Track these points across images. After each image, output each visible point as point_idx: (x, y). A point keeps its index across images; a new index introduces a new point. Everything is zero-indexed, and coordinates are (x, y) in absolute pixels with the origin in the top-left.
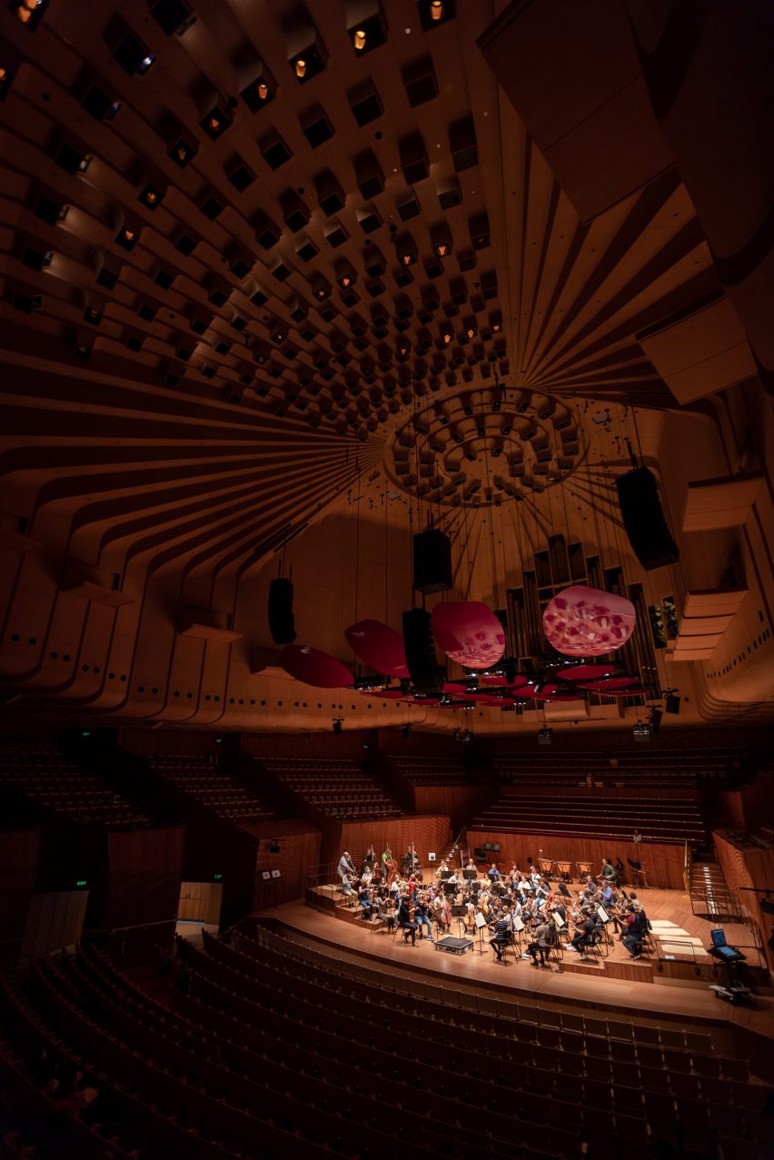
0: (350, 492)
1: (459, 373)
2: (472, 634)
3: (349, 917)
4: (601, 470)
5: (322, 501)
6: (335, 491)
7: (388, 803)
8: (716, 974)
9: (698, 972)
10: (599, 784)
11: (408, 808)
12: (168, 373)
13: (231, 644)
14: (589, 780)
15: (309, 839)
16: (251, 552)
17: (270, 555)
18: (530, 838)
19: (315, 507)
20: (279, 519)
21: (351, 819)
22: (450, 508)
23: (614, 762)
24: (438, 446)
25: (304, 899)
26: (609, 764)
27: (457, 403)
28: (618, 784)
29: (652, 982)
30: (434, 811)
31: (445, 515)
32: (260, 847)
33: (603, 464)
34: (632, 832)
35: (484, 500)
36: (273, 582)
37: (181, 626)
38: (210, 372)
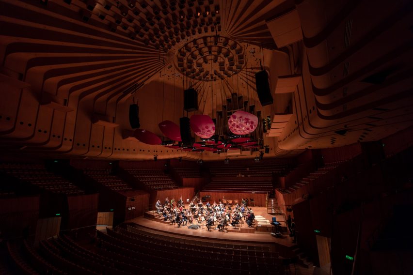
0: (161, 72)
1: (203, 29)
2: (204, 126)
3: (160, 221)
4: (251, 70)
5: (150, 75)
6: (155, 72)
7: (173, 184)
8: (272, 230)
9: (267, 229)
10: (243, 176)
11: (180, 185)
12: (84, 15)
13: (114, 128)
14: (240, 175)
15: (146, 196)
16: (122, 93)
17: (130, 95)
18: (220, 193)
19: (147, 77)
20: (133, 81)
21: (160, 189)
22: (197, 81)
23: (248, 169)
24: (194, 57)
25: (143, 216)
26: (246, 170)
27: (201, 41)
28: (249, 176)
29: (254, 233)
30: (189, 186)
31: (196, 83)
32: (127, 199)
33: (251, 68)
34: (252, 190)
35: (210, 79)
36: (131, 105)
37: (94, 120)
38: (102, 17)
